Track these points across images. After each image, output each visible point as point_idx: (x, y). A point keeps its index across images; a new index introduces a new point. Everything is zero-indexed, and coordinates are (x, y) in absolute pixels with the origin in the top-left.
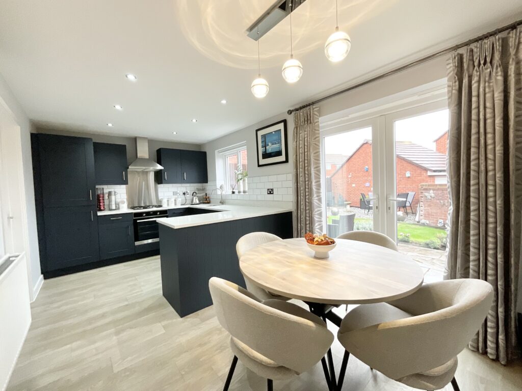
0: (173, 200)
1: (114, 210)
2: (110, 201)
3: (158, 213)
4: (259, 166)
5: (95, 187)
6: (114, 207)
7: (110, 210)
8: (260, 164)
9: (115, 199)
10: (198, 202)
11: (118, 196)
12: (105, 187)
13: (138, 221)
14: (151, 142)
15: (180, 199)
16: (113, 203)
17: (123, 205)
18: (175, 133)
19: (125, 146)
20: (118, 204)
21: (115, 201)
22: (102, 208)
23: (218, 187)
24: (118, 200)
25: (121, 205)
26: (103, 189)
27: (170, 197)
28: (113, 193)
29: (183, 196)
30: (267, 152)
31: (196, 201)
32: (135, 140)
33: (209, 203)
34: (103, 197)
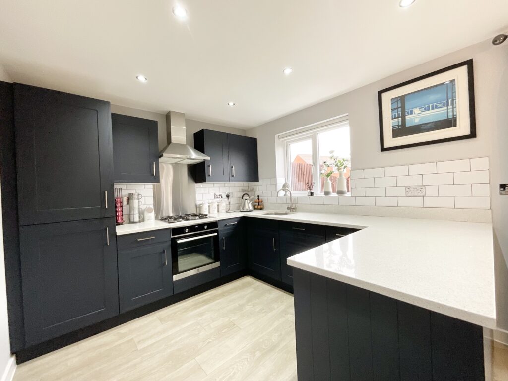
0: (216, 205)
1: (137, 222)
2: (131, 210)
3: (206, 227)
4: (383, 149)
5: (113, 186)
6: (136, 219)
7: (131, 222)
8: (386, 146)
9: (139, 205)
10: (251, 208)
11: (142, 200)
12: (123, 186)
13: (179, 241)
14: (189, 121)
15: (224, 204)
16: (136, 212)
17: (150, 214)
18: (231, 104)
19: (156, 122)
20: (143, 213)
21: (139, 208)
22: (119, 221)
23: (280, 186)
24: (143, 207)
25: (147, 215)
26: (121, 189)
27: (210, 202)
28: (136, 196)
29: (226, 199)
30: (407, 125)
31: (249, 205)
32: (168, 117)
33: (261, 209)
34: (121, 203)
